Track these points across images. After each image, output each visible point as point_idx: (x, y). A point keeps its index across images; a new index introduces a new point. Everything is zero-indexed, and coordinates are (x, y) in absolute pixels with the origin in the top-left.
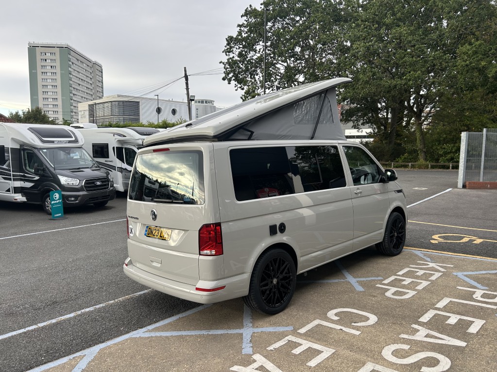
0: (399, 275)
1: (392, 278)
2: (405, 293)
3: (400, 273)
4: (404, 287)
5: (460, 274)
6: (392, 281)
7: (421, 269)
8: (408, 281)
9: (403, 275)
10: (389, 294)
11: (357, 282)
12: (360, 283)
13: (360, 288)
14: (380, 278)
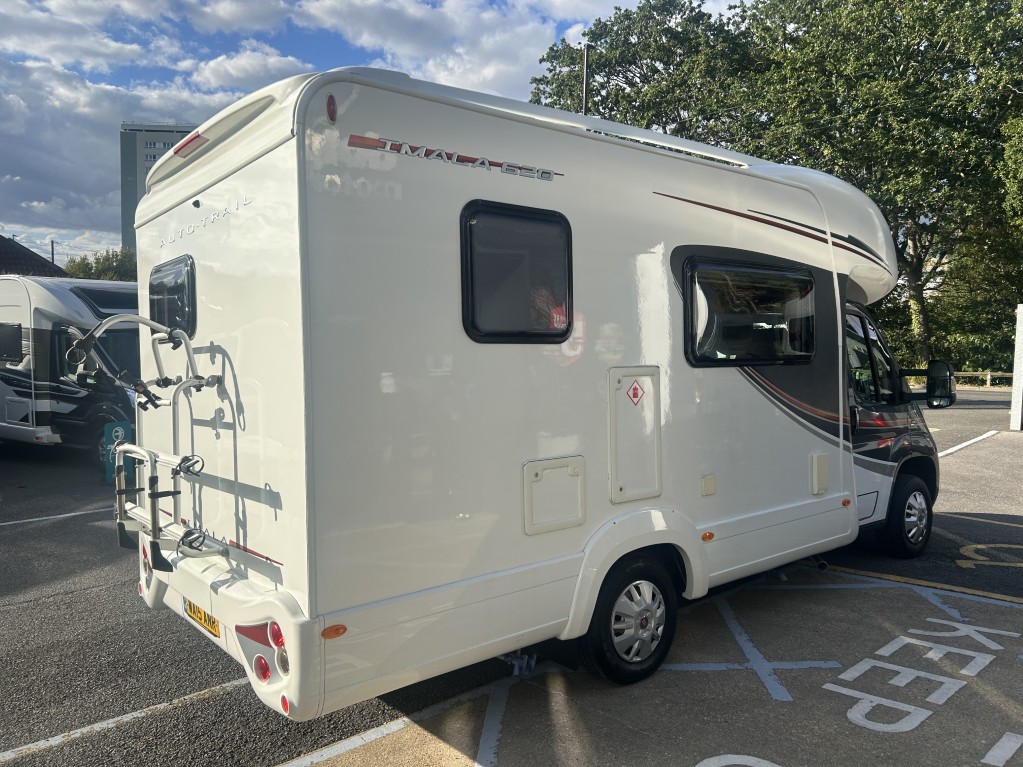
0: (881, 658)
1: (865, 666)
2: (900, 715)
3: (886, 651)
4: (895, 693)
6: (865, 675)
7: (938, 641)
8: (905, 677)
9: (891, 659)
10: (856, 715)
11: (775, 671)
12: (782, 677)
13: (780, 693)
14: (834, 664)
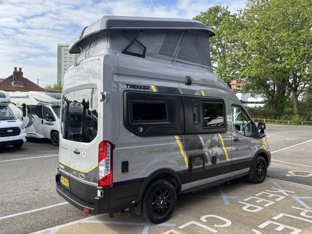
1: (251, 197)
5: (297, 198)
6: (250, 200)
10: (245, 208)
11: (227, 198)
12: (229, 200)
13: (227, 203)
14: (243, 197)
